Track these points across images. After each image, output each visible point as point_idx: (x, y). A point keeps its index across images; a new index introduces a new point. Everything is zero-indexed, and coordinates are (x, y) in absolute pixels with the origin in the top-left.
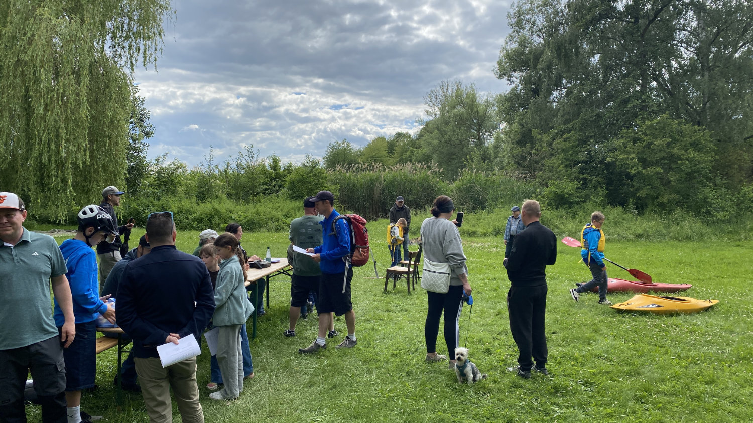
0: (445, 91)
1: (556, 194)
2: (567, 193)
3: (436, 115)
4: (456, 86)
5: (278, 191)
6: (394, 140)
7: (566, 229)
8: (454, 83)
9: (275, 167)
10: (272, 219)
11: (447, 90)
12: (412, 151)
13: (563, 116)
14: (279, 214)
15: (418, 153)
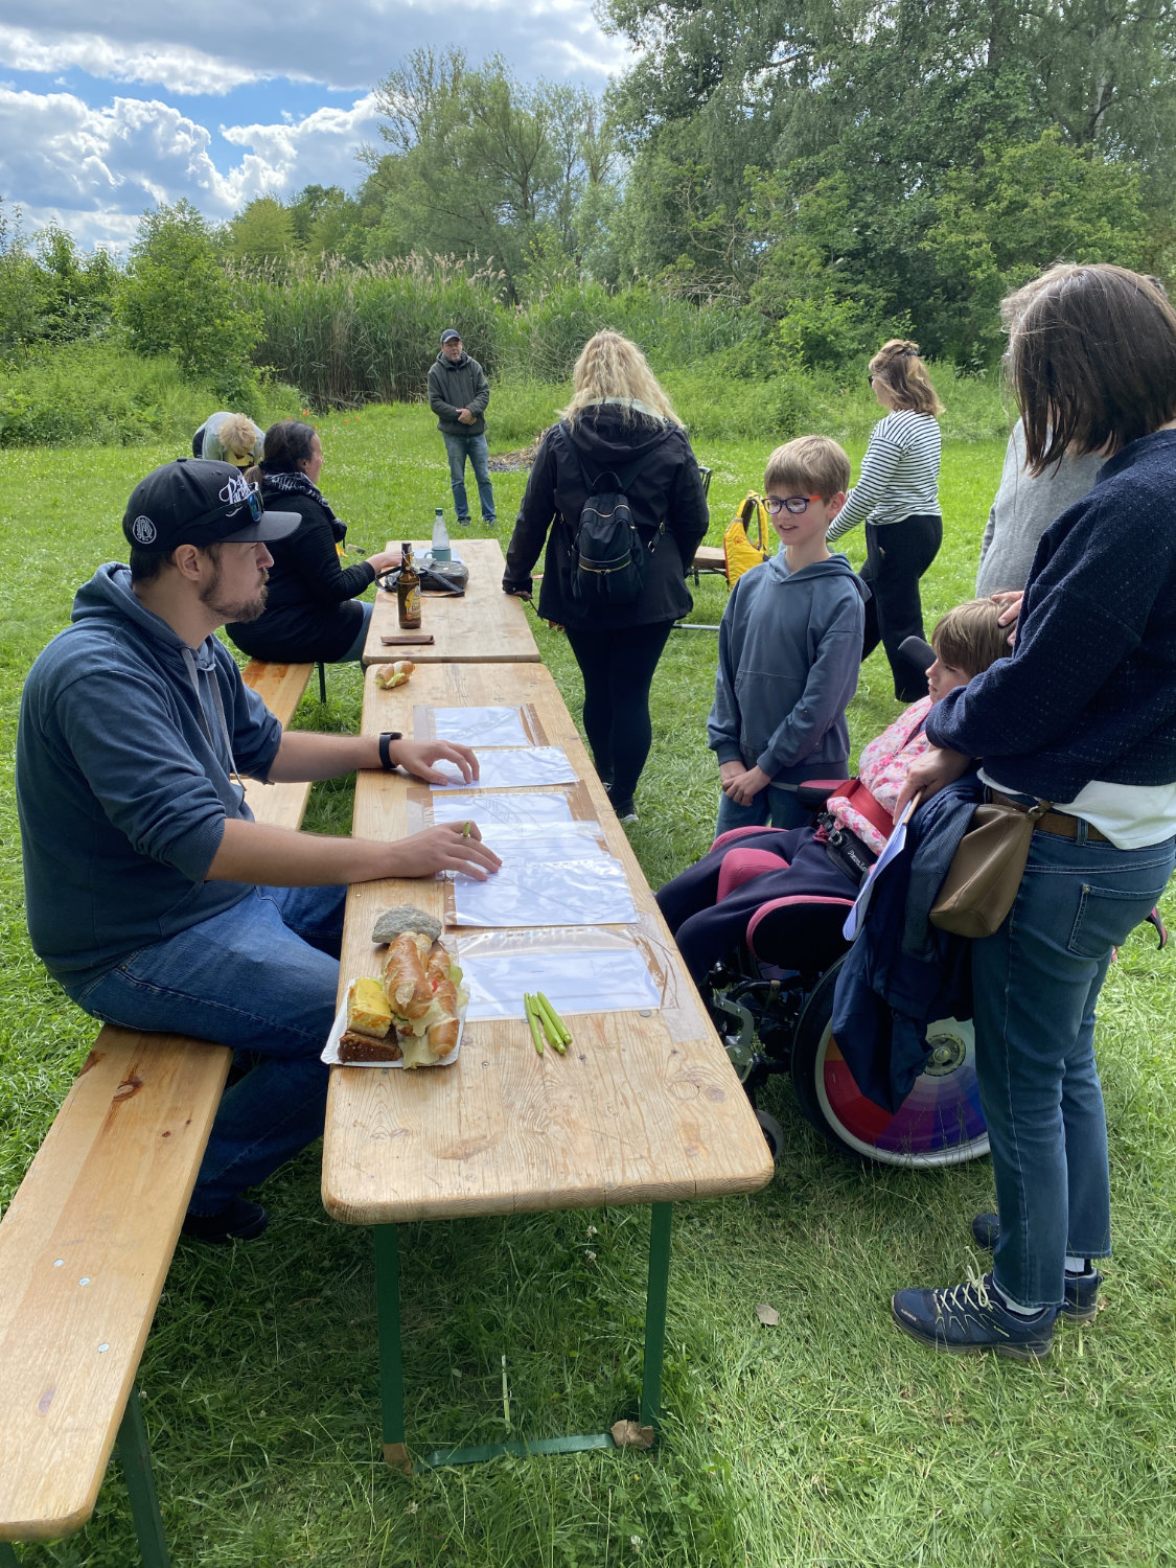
0: (427, 78)
1: (805, 332)
2: (832, 332)
3: (406, 141)
4: (450, 63)
5: (86, 332)
6: (303, 205)
7: (845, 419)
8: (447, 56)
9: (63, 264)
10: (105, 408)
11: (430, 74)
12: (359, 234)
13: (798, 134)
14: (124, 397)
15: (377, 238)
